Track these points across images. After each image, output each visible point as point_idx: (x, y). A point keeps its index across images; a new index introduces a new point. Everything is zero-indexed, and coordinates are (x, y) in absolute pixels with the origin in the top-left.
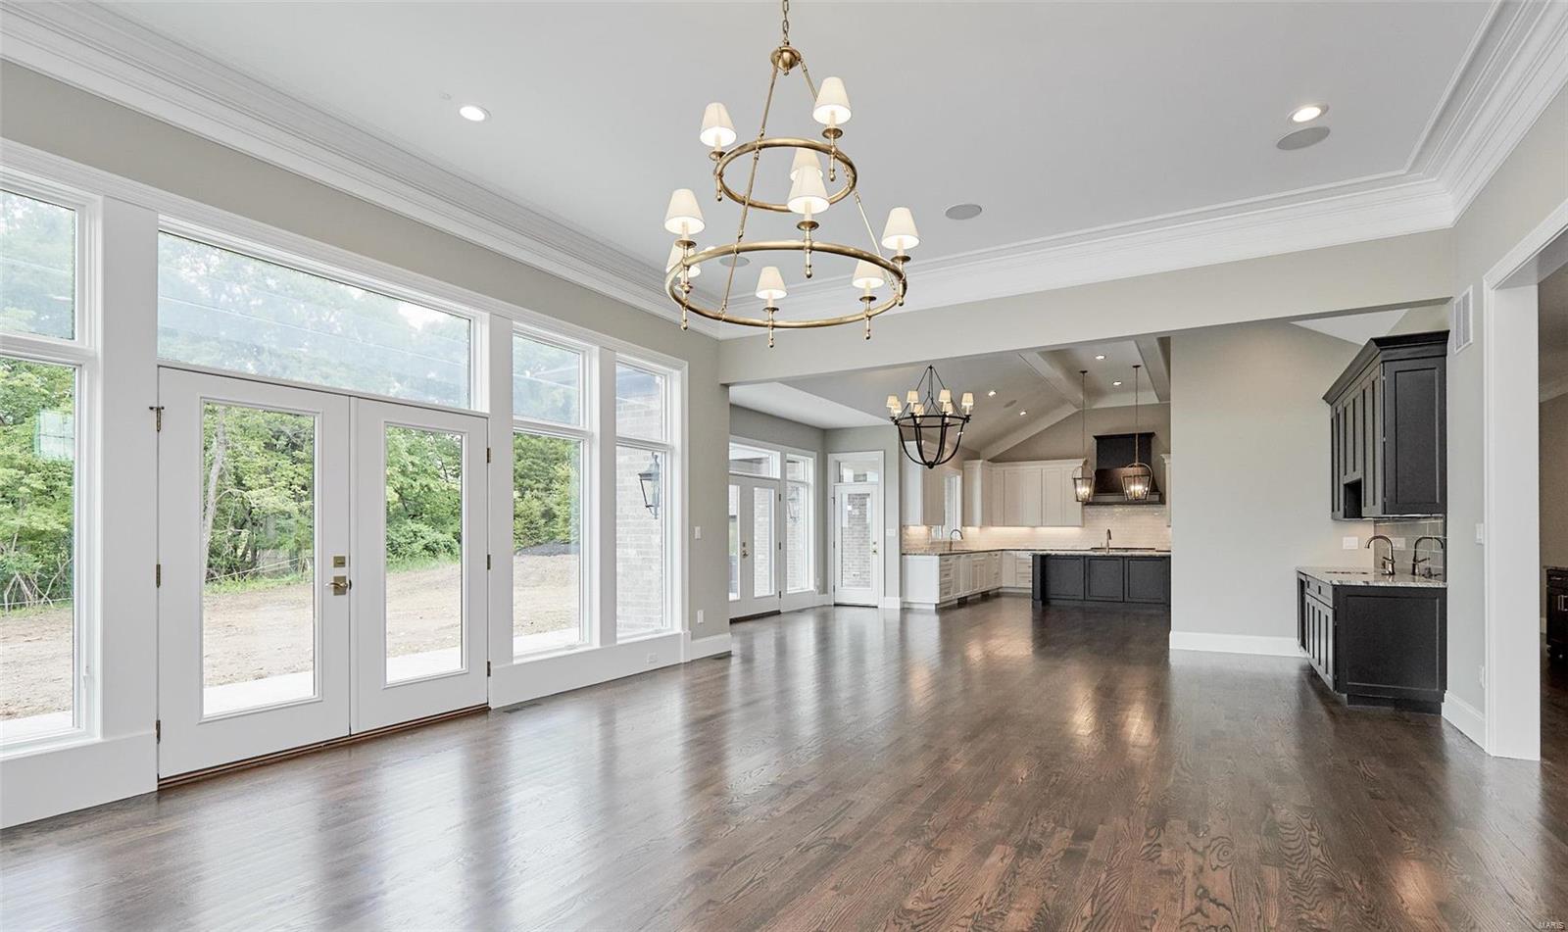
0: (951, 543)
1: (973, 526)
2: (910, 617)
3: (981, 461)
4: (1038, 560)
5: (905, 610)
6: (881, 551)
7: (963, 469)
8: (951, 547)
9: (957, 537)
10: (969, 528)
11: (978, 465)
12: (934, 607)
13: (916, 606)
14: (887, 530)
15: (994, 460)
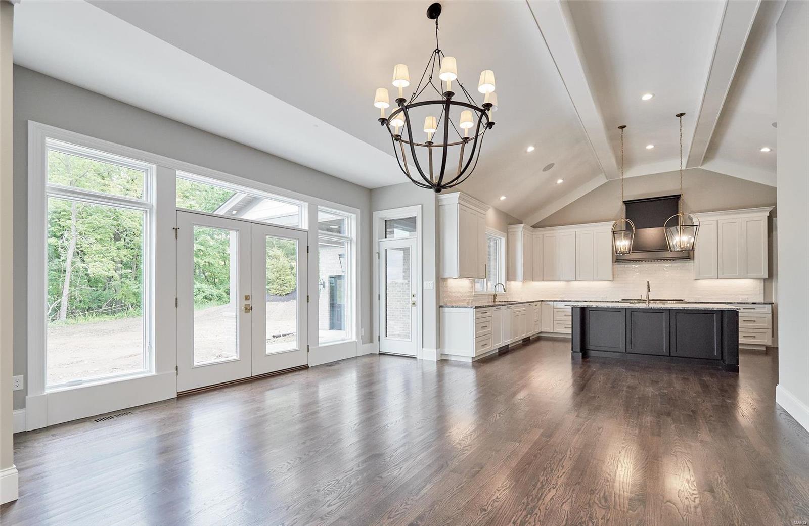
0: (495, 296)
1: (515, 280)
2: (448, 370)
3: (522, 225)
4: (579, 311)
5: (443, 361)
6: (419, 304)
7: (507, 233)
8: (495, 298)
9: (500, 290)
10: (513, 283)
11: (520, 231)
12: (470, 361)
13: (453, 358)
14: (425, 283)
15: (534, 227)
